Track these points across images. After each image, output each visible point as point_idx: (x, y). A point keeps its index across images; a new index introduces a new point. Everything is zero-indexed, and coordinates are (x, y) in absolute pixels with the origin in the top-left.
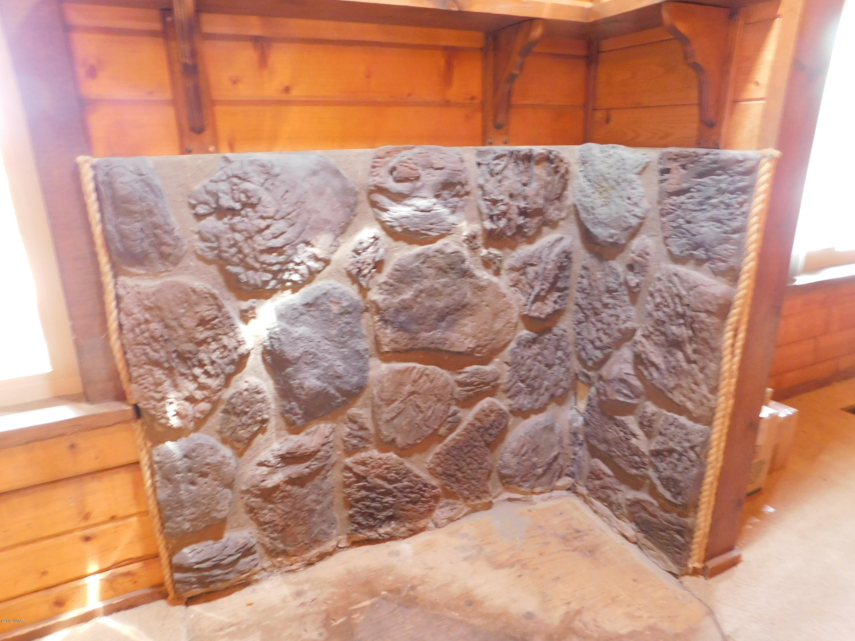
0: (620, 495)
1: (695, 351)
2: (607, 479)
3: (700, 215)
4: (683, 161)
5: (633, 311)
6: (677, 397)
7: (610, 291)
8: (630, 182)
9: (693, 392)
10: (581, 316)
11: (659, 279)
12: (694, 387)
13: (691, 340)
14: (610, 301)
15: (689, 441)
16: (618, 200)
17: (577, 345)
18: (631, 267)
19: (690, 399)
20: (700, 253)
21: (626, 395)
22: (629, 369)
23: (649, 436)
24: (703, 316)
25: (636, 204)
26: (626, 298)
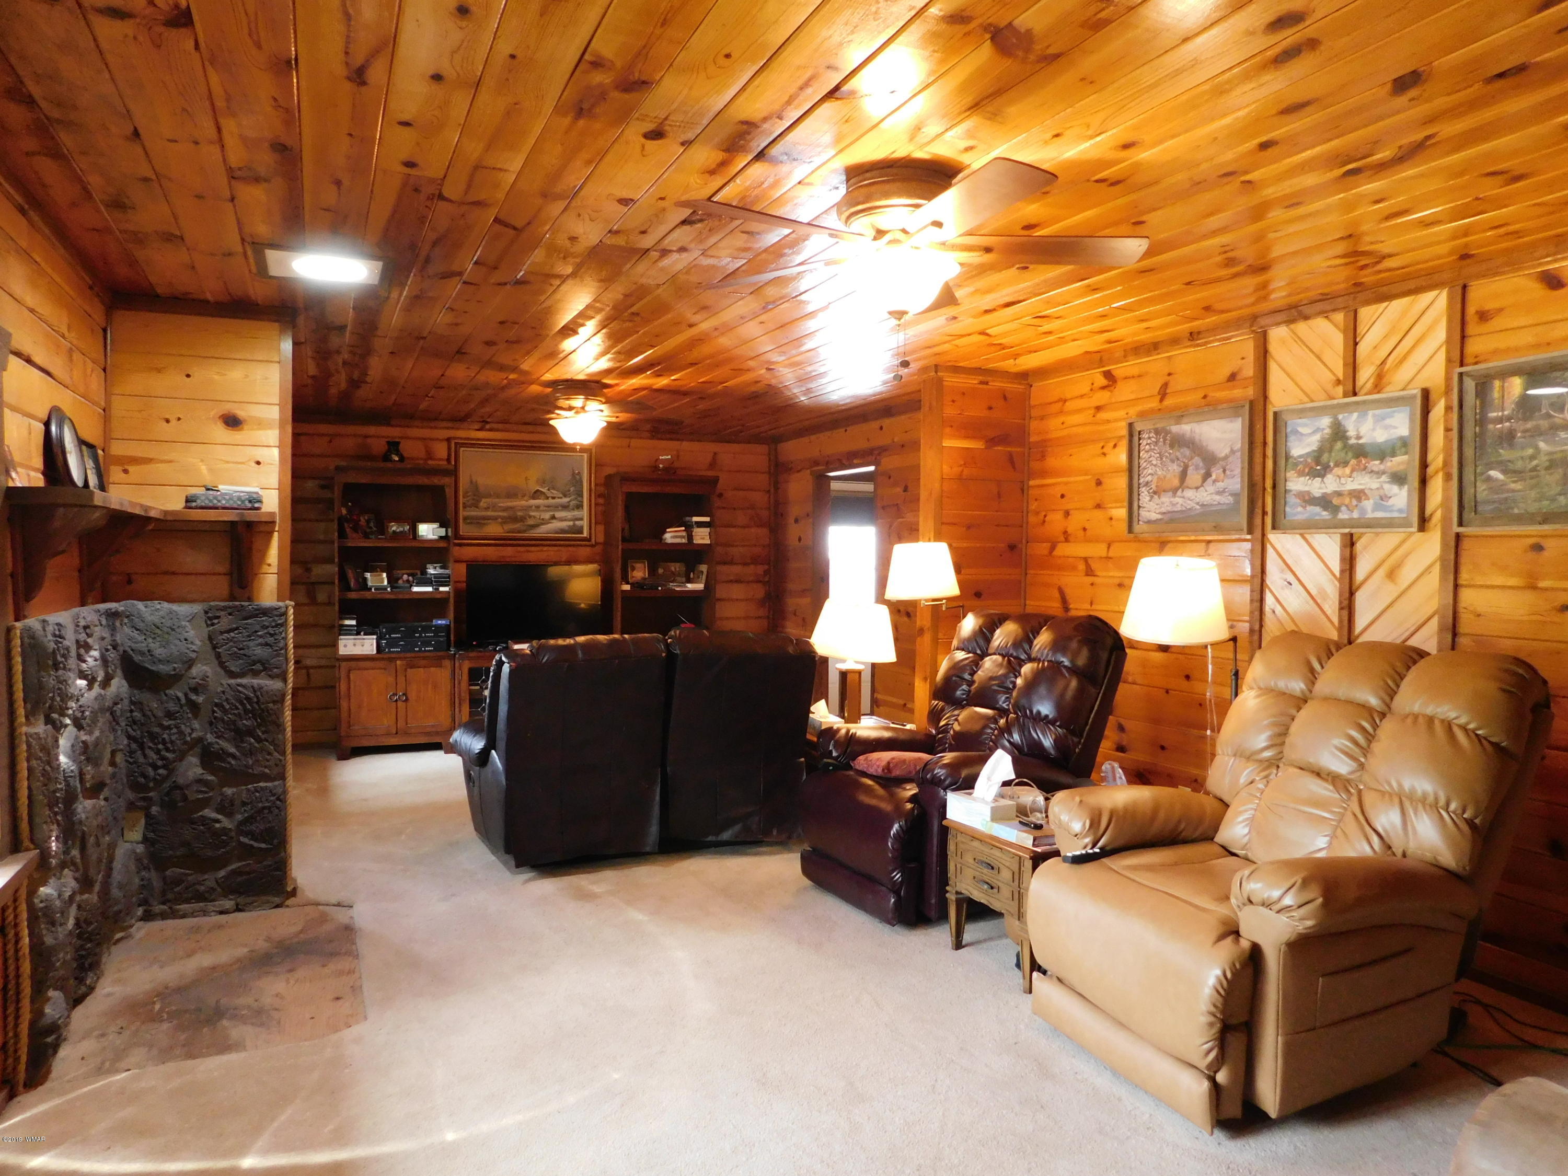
0: (208, 883)
1: (263, 733)
2: (190, 878)
3: (251, 644)
4: (230, 610)
5: (196, 725)
6: (257, 770)
7: (170, 715)
8: (185, 627)
9: (268, 761)
10: (134, 746)
11: (223, 692)
12: (268, 757)
13: (259, 725)
14: (172, 722)
15: (274, 795)
16: (177, 642)
17: (130, 774)
18: (195, 690)
19: (266, 767)
20: (258, 667)
21: (202, 792)
22: (199, 771)
23: (229, 815)
24: (271, 705)
25: (192, 643)
26: (190, 715)
